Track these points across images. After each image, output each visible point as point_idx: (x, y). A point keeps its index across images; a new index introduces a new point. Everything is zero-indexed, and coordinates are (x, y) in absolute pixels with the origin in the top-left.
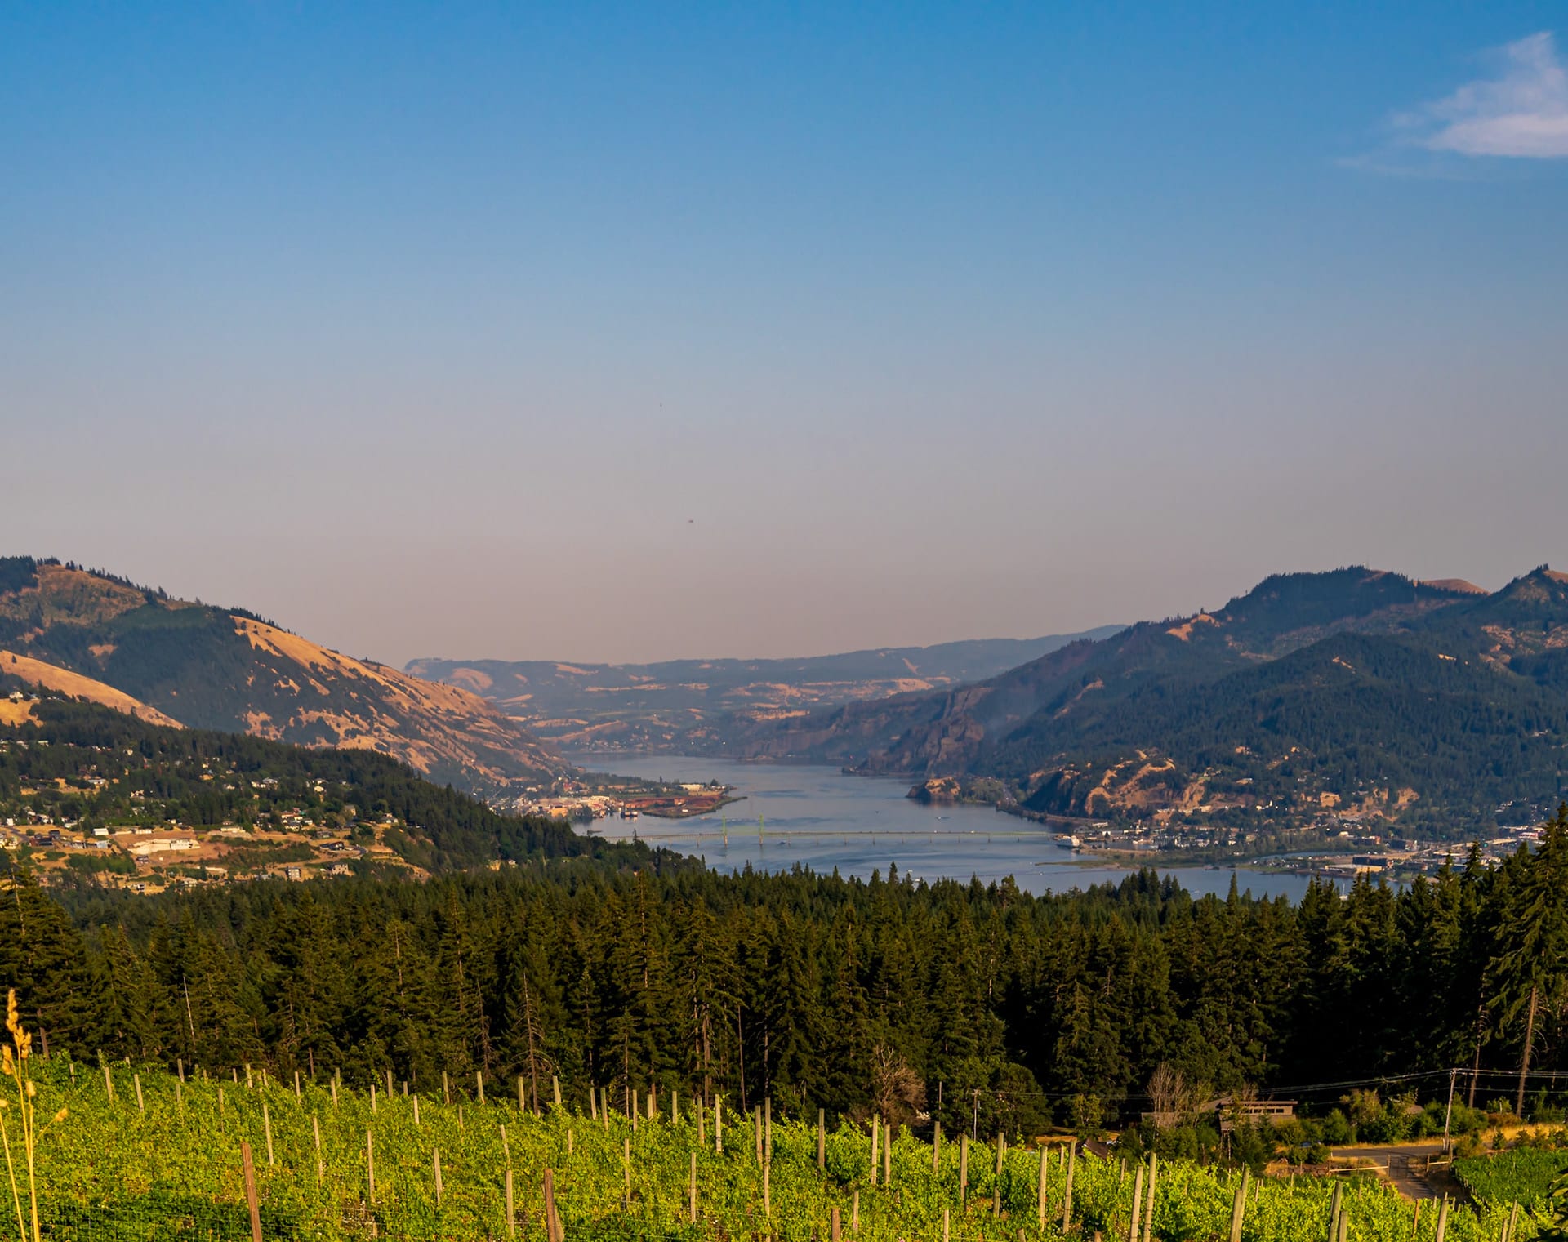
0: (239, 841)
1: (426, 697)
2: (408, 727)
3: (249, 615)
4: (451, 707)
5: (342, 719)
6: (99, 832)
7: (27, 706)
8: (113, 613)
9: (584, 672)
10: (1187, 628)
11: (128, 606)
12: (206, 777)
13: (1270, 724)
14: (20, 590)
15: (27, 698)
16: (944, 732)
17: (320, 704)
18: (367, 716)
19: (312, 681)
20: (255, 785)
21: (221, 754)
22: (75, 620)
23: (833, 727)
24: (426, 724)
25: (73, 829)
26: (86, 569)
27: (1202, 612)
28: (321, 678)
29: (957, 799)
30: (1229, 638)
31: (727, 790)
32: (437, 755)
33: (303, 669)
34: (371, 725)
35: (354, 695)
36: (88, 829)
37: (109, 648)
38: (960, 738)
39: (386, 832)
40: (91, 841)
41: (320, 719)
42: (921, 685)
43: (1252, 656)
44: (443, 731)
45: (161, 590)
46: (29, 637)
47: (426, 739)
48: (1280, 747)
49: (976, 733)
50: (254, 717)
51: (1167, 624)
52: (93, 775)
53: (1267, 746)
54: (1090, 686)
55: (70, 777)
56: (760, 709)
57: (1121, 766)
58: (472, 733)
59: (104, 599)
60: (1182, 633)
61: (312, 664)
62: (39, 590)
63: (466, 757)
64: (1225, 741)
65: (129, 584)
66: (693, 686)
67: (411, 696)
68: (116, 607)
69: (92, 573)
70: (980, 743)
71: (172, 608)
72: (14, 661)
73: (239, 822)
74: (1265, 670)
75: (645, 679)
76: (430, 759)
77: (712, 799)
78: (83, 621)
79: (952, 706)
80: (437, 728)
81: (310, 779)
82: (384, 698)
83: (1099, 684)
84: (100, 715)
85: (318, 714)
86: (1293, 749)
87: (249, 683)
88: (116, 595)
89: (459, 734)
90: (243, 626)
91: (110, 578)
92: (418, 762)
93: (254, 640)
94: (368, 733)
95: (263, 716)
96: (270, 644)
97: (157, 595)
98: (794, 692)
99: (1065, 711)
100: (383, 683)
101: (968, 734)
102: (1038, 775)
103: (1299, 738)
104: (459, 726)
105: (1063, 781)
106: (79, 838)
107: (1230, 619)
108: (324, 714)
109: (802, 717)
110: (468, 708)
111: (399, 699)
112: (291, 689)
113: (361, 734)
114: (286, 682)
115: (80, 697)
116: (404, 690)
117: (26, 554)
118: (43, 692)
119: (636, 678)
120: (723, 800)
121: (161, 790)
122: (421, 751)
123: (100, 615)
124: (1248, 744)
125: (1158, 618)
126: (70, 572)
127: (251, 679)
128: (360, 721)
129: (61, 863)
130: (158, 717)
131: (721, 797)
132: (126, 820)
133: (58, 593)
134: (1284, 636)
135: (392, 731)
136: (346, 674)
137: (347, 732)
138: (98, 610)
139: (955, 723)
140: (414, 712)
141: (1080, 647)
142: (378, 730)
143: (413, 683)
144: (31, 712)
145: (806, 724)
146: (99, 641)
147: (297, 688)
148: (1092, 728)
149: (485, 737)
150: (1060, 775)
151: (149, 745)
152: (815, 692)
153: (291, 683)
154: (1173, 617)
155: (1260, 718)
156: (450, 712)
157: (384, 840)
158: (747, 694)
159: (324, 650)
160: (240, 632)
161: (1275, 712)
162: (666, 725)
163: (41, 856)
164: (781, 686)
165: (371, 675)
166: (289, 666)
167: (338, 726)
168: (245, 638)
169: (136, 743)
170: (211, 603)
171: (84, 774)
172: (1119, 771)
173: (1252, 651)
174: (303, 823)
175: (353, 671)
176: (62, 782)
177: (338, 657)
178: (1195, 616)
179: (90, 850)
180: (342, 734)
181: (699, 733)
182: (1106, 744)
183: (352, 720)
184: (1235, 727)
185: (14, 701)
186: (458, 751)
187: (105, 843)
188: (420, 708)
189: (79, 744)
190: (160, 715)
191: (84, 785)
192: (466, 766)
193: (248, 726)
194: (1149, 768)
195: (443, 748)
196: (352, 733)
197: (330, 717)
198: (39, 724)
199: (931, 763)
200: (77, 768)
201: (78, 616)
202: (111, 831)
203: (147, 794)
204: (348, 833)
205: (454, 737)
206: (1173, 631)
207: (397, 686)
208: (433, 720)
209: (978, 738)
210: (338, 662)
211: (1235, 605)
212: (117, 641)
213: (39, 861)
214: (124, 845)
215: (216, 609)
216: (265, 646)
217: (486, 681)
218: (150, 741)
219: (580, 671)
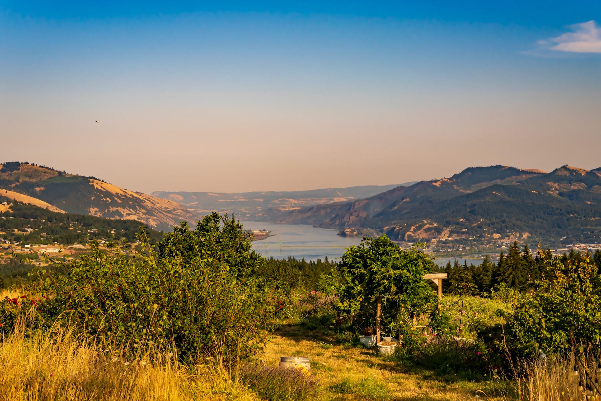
0: (80, 249)
1: (158, 203)
2: (150, 212)
3: (95, 179)
4: (167, 206)
5: (125, 210)
6: (26, 246)
7: (8, 206)
8: (46, 178)
9: (218, 195)
10: (439, 183)
11: (52, 176)
12: (71, 229)
13: (472, 212)
14: (13, 171)
15: (8, 204)
16: (351, 214)
17: (118, 205)
18: (135, 209)
19: (116, 198)
20: (89, 231)
21: (78, 221)
22: (31, 180)
23: (310, 212)
24: (157, 211)
25: (17, 245)
26: (38, 165)
27: (444, 178)
28: (119, 198)
29: (356, 235)
30: (454, 186)
31: (269, 232)
32: (160, 221)
33: (113, 195)
34: (136, 212)
35: (131, 203)
36: (23, 245)
37: (42, 188)
38: (358, 216)
39: (136, 246)
40: (23, 249)
41: (117, 210)
42: (343, 200)
43: (464, 191)
44: (163, 214)
45: (64, 171)
46: (13, 185)
47: (156, 216)
48: (477, 219)
49: (363, 214)
50: (93, 209)
51: (432, 181)
52: (28, 228)
53: (471, 219)
54: (404, 200)
55: (19, 228)
56: (283, 207)
57: (417, 225)
58: (174, 214)
59: (43, 174)
60: (438, 184)
61: (116, 193)
62: (20, 171)
63: (171, 222)
64: (456, 217)
65: (53, 170)
66: (258, 200)
67: (152, 203)
68: (47, 176)
69: (40, 166)
70: (365, 218)
71: (67, 177)
72: (6, 192)
73: (81, 243)
74: (468, 195)
75: (240, 197)
76: (157, 222)
77: (263, 235)
78: (34, 180)
79: (354, 206)
80: (161, 213)
81: (110, 229)
82: (142, 204)
83: (408, 200)
84: (34, 209)
85: (117, 209)
86: (482, 220)
87: (92, 199)
88: (48, 173)
89: (169, 215)
90: (93, 182)
91: (46, 168)
92: (152, 223)
93: (96, 186)
94: (135, 214)
95: (96, 209)
96: (102, 187)
97: (63, 173)
98: (296, 202)
99: (396, 208)
100: (142, 199)
101: (360, 215)
102: (387, 228)
103: (483, 217)
104: (169, 212)
105: (395, 230)
106: (19, 248)
107: (454, 180)
108: (119, 209)
109: (298, 210)
110: (173, 206)
111: (148, 204)
112: (108, 201)
113: (132, 215)
114: (106, 199)
115: (28, 204)
116: (149, 201)
117: (18, 161)
118: (15, 202)
119: (237, 197)
120: (267, 236)
121: (53, 233)
122: (154, 220)
123: (41, 178)
124: (464, 218)
126: (32, 166)
127: (93, 198)
128: (132, 211)
129: (10, 256)
130: (56, 209)
131: (267, 235)
132: (38, 242)
133: (27, 172)
134: (475, 185)
135: (143, 214)
136: (128, 196)
137: (127, 214)
138: (40, 177)
139: (355, 211)
140: (153, 208)
141: (401, 188)
142: (139, 213)
143: (153, 199)
144: (9, 208)
145: (300, 211)
146: (39, 186)
147: (110, 200)
148: (406, 213)
149: (179, 216)
150: (394, 228)
151: (51, 218)
152: (303, 202)
153: (108, 199)
154: (434, 179)
155: (468, 210)
156: (166, 208)
157: (135, 249)
158: (278, 202)
159: (121, 189)
160: (91, 184)
161: (473, 208)
162: (247, 212)
163: (3, 254)
164: (290, 200)
165: (138, 196)
166: (108, 194)
167: (124, 212)
168: (93, 186)
169: (46, 218)
170: (82, 175)
171: (25, 227)
172: (416, 227)
173: (463, 190)
174: (105, 243)
175: (131, 195)
176: (16, 230)
177: (126, 191)
178: (442, 179)
179: (22, 252)
180: (125, 215)
181: (260, 214)
182: (411, 218)
183: (129, 210)
184: (459, 213)
185: (4, 205)
186: (168, 220)
187: (29, 250)
188: (155, 207)
189: (25, 218)
190: (57, 209)
191: (24, 231)
192: (171, 225)
193: (90, 212)
194: (428, 226)
195: (163, 219)
196: (129, 214)
197: (121, 210)
198: (11, 212)
199: (346, 224)
200: (23, 226)
201: (33, 179)
202: (31, 246)
203: (48, 234)
204: (122, 246)
205: (167, 216)
206: (434, 184)
207: (147, 200)
208: (159, 210)
209: (364, 216)
210: (126, 193)
211: (455, 176)
212: (45, 186)
213: (2, 255)
214: (35, 250)
215: (83, 177)
216: (100, 188)
217: (181, 198)
218: (51, 217)
219: (216, 195)
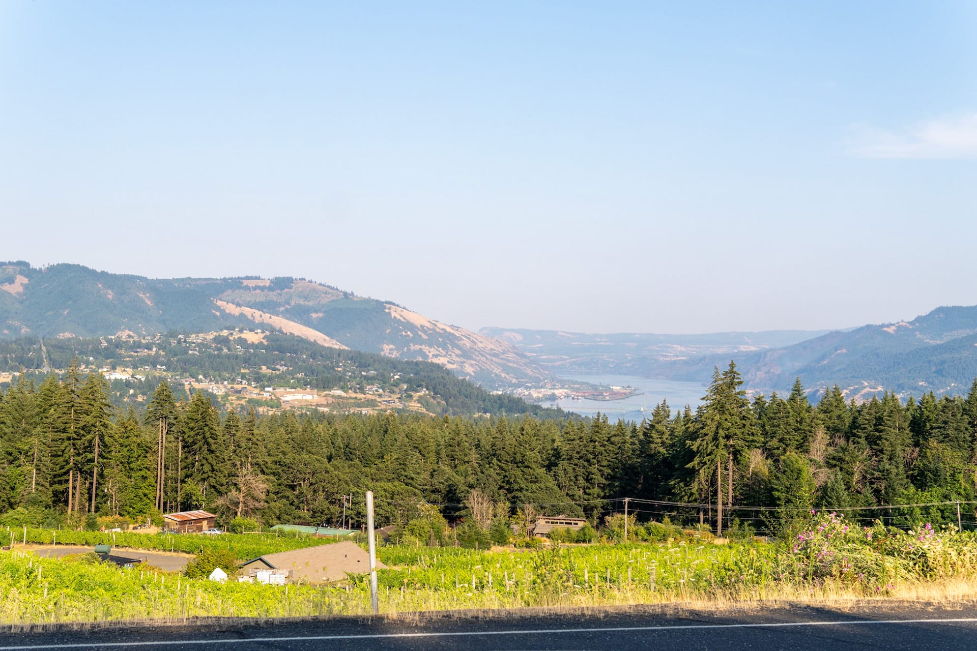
0: (340, 397)
1: (481, 342)
2: (466, 354)
3: (394, 304)
4: (493, 347)
5: (432, 349)
6: (267, 389)
7: (263, 335)
8: (327, 300)
9: (571, 336)
10: (893, 328)
11: (335, 298)
13: (939, 372)
14: (283, 290)
15: (263, 332)
16: (759, 369)
17: (422, 342)
18: (445, 348)
19: (420, 333)
20: (364, 373)
22: (306, 303)
23: (700, 365)
24: (477, 353)
25: (254, 387)
26: (318, 283)
27: (902, 321)
28: (425, 332)
30: (917, 333)
31: (635, 390)
32: (480, 367)
33: (417, 327)
34: (447, 353)
35: (440, 340)
36: (262, 387)
37: (321, 315)
38: (768, 372)
39: (420, 396)
40: (261, 393)
41: (421, 349)
42: (753, 349)
43: (930, 341)
44: (486, 357)
45: (352, 292)
47: (475, 360)
48: (945, 383)
49: (777, 370)
50: (387, 346)
51: (883, 326)
52: (281, 366)
53: (936, 382)
54: (839, 351)
55: (269, 366)
56: (662, 355)
57: (852, 388)
58: (502, 359)
59: (323, 295)
60: (891, 330)
61: (422, 326)
62: (292, 290)
63: (496, 369)
64: (913, 379)
65: (337, 289)
66: (629, 344)
67: (473, 342)
68: (328, 298)
69: (320, 284)
70: (779, 375)
71: (356, 300)
73: (343, 388)
74: (935, 348)
75: (604, 340)
76: (476, 369)
77: (625, 394)
78: (310, 304)
79: (765, 357)
80: (483, 355)
81: (394, 372)
82: (456, 342)
83: (844, 351)
84: (297, 340)
85: (420, 347)
86: (953, 385)
87: (387, 332)
88: (329, 293)
89: (494, 359)
90: (390, 309)
91: (328, 286)
92: (469, 369)
93: (393, 315)
94: (445, 356)
96: (401, 316)
97: (350, 295)
98: (683, 349)
99: (825, 362)
100: (458, 335)
101: (772, 370)
102: (808, 391)
103: (956, 379)
104: (495, 355)
105: (818, 394)
106: (256, 391)
107: (917, 325)
108: (423, 347)
109: (684, 360)
110: (503, 348)
111: (465, 342)
112: (408, 336)
113: (441, 356)
114: (406, 332)
115: (291, 333)
116: (469, 339)
117: (290, 276)
118: (272, 329)
119: (599, 340)
120: (631, 394)
121: (313, 374)
122: (472, 365)
123: (320, 301)
124: (926, 381)
125: (878, 323)
126: (309, 284)
127: (388, 331)
128: (441, 351)
129: (243, 402)
130: (336, 344)
131: (630, 393)
132: (285, 384)
133: (302, 292)
134: (948, 333)
135: (457, 356)
136: (438, 330)
137: (433, 355)
138: (319, 299)
139: (765, 365)
140: (472, 348)
141: (836, 334)
142: (450, 355)
143: (475, 336)
144: (263, 338)
145: (686, 363)
146: (316, 312)
147: (411, 335)
148: (840, 370)
149: (508, 361)
150: (817, 391)
151: (315, 354)
152: (694, 349)
153: (409, 333)
154: (887, 323)
155: (934, 369)
156: (492, 349)
157: (418, 400)
158: (657, 348)
159: (431, 320)
160: (387, 311)
161: (941, 367)
163: (234, 398)
164: (676, 346)
165: (452, 331)
166: (410, 326)
167: (429, 352)
168: (389, 314)
170: (376, 298)
171: (277, 364)
172: (850, 390)
173: (930, 339)
175: (442, 329)
176: (264, 367)
177: (436, 323)
178: (898, 323)
179: (260, 397)
180: (431, 356)
181: (628, 365)
182: (847, 378)
183: (437, 350)
184: (919, 373)
185: (256, 333)
186: (492, 366)
187: (269, 394)
188: (476, 347)
189: (280, 352)
190: (338, 343)
191: (275, 369)
192: (495, 373)
193: (382, 350)
195: (484, 364)
196: (436, 356)
197: (425, 349)
198: (265, 343)
199: (751, 383)
200: (274, 362)
201: (308, 301)
202: (274, 389)
203: (303, 374)
204: (399, 396)
205: (492, 360)
206: (886, 329)
207: (466, 337)
208: (482, 353)
209: (778, 373)
210: (436, 325)
211: (919, 319)
212: (325, 312)
213: (232, 400)
214: (278, 395)
215: (377, 301)
216: (398, 317)
217: (520, 338)
219: (569, 335)
